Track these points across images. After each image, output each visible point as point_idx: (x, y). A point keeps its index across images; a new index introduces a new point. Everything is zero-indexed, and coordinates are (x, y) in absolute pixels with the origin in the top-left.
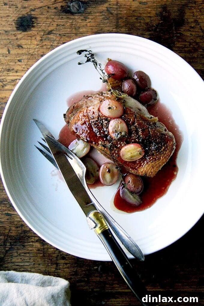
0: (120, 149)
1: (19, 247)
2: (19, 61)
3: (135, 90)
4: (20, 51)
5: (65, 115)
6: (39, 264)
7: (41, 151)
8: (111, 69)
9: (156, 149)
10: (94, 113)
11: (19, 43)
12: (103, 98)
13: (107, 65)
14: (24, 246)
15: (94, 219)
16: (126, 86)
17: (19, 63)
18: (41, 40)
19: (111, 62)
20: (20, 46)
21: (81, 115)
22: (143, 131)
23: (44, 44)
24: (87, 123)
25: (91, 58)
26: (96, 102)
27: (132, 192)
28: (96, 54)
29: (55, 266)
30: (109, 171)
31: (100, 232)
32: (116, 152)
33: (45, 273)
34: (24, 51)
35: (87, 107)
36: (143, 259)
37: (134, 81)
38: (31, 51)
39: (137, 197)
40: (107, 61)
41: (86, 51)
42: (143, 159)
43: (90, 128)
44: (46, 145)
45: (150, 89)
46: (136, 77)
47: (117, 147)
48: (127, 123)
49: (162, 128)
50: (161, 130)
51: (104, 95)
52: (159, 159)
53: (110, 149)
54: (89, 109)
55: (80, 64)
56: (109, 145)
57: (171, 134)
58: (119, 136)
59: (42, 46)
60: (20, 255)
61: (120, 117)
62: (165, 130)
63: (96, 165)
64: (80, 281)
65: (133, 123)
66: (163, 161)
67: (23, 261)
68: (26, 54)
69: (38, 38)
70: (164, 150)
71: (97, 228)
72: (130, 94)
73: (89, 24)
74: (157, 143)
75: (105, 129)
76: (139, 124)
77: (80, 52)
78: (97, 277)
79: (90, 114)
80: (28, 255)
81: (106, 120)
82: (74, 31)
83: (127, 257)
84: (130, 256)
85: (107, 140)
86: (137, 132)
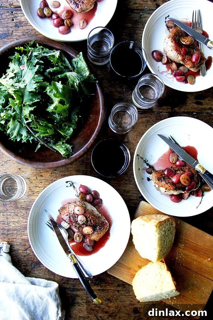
0: (83, 228)
1: (38, 267)
2: (41, 182)
3: (92, 200)
4: (42, 178)
5: (59, 210)
6: (46, 275)
7: (48, 225)
8: (81, 189)
9: (99, 229)
10: (71, 211)
11: (41, 174)
12: (76, 205)
13: (80, 187)
14: (40, 266)
15: (71, 258)
16: (88, 197)
17: (41, 184)
18: (51, 173)
19: (81, 186)
20: (41, 176)
21: (66, 212)
22: (93, 221)
23: (52, 175)
24: (69, 216)
25: (72, 184)
26: (73, 206)
27: (89, 246)
28: (75, 183)
29: (53, 276)
30: (78, 236)
31: (73, 264)
32: (81, 229)
33: (48, 279)
34: (43, 178)
35: (69, 208)
36: (92, 277)
37: (92, 195)
38: (47, 178)
39: (91, 248)
40: (80, 185)
41: (70, 181)
42: (93, 233)
43: (70, 217)
44: (50, 223)
45: (99, 198)
46: (93, 193)
47: (81, 227)
48: (86, 217)
49: (103, 219)
50: (102, 220)
51: (76, 203)
52: (100, 233)
53: (78, 228)
54: (70, 209)
55: (67, 187)
56: (78, 226)
57: (107, 221)
58: (82, 223)
59: (52, 176)
60: (38, 270)
61: (83, 215)
62: (104, 220)
63: (73, 233)
64: (64, 283)
65: (89, 217)
66: (102, 234)
67: (39, 273)
68: (44, 180)
69: (50, 172)
70: (103, 229)
71: (72, 262)
72: (89, 202)
73: (73, 167)
74: (100, 227)
75: (76, 219)
76: (92, 218)
77: (67, 182)
78: (72, 281)
79: (70, 212)
80: (41, 270)
81: (77, 215)
82: (67, 170)
83: (85, 276)
84: (87, 276)
85: (77, 223)
86: (91, 221)
